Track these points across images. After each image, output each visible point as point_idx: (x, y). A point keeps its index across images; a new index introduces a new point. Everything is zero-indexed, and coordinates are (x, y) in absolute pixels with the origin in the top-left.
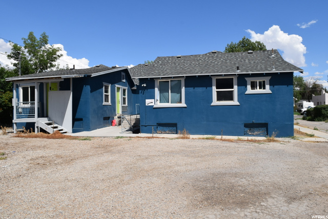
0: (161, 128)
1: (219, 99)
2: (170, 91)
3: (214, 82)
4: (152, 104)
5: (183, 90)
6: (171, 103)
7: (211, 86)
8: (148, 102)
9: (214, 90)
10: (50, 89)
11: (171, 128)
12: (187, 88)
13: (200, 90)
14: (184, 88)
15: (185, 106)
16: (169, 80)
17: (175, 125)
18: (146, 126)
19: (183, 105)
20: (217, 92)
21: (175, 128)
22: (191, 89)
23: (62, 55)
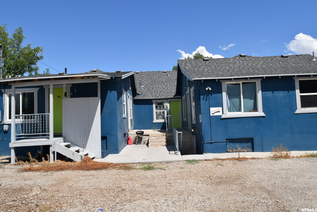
0: (231, 144)
1: (304, 105)
2: (242, 96)
3: (297, 85)
4: (220, 114)
5: (259, 95)
6: (244, 112)
7: (294, 89)
8: (214, 111)
9: (298, 94)
10: (66, 96)
11: (244, 144)
12: (265, 93)
13: (280, 94)
14: (260, 92)
15: (263, 114)
16: (241, 82)
17: (251, 140)
18: (211, 143)
19: (260, 113)
20: (301, 96)
21: (250, 144)
22: (269, 94)
23: (42, 57)
